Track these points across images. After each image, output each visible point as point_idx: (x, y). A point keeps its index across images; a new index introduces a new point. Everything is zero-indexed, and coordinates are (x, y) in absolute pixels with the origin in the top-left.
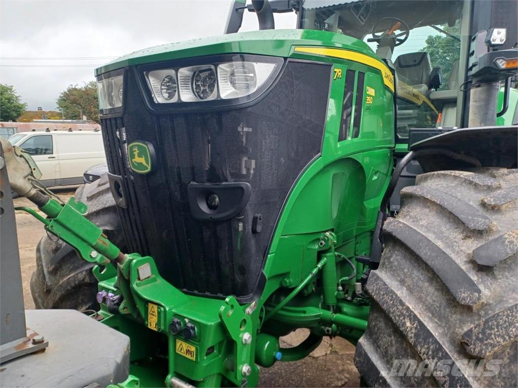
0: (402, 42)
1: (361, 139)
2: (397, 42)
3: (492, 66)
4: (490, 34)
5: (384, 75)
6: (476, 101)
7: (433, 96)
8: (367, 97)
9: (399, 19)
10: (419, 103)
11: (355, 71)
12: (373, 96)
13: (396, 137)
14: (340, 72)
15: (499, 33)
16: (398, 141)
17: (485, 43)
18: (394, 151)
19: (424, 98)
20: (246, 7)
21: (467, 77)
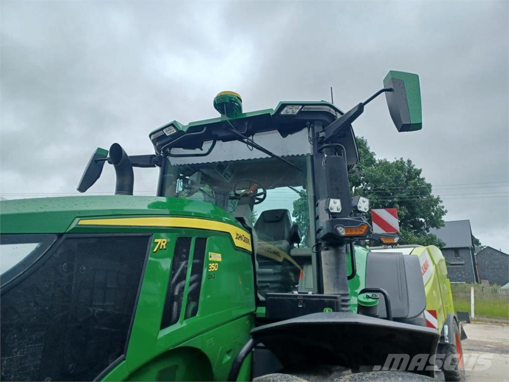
0: (261, 200)
1: (201, 316)
2: (256, 201)
3: (334, 232)
4: (328, 203)
5: (234, 237)
6: (327, 264)
7: (293, 253)
8: (210, 264)
9: (256, 181)
10: (280, 260)
11: (191, 238)
12: (218, 262)
13: (257, 299)
14: (164, 242)
15: (335, 203)
16: (258, 303)
17: (325, 211)
18: (255, 315)
19: (284, 255)
20: (106, 160)
21: (317, 240)
